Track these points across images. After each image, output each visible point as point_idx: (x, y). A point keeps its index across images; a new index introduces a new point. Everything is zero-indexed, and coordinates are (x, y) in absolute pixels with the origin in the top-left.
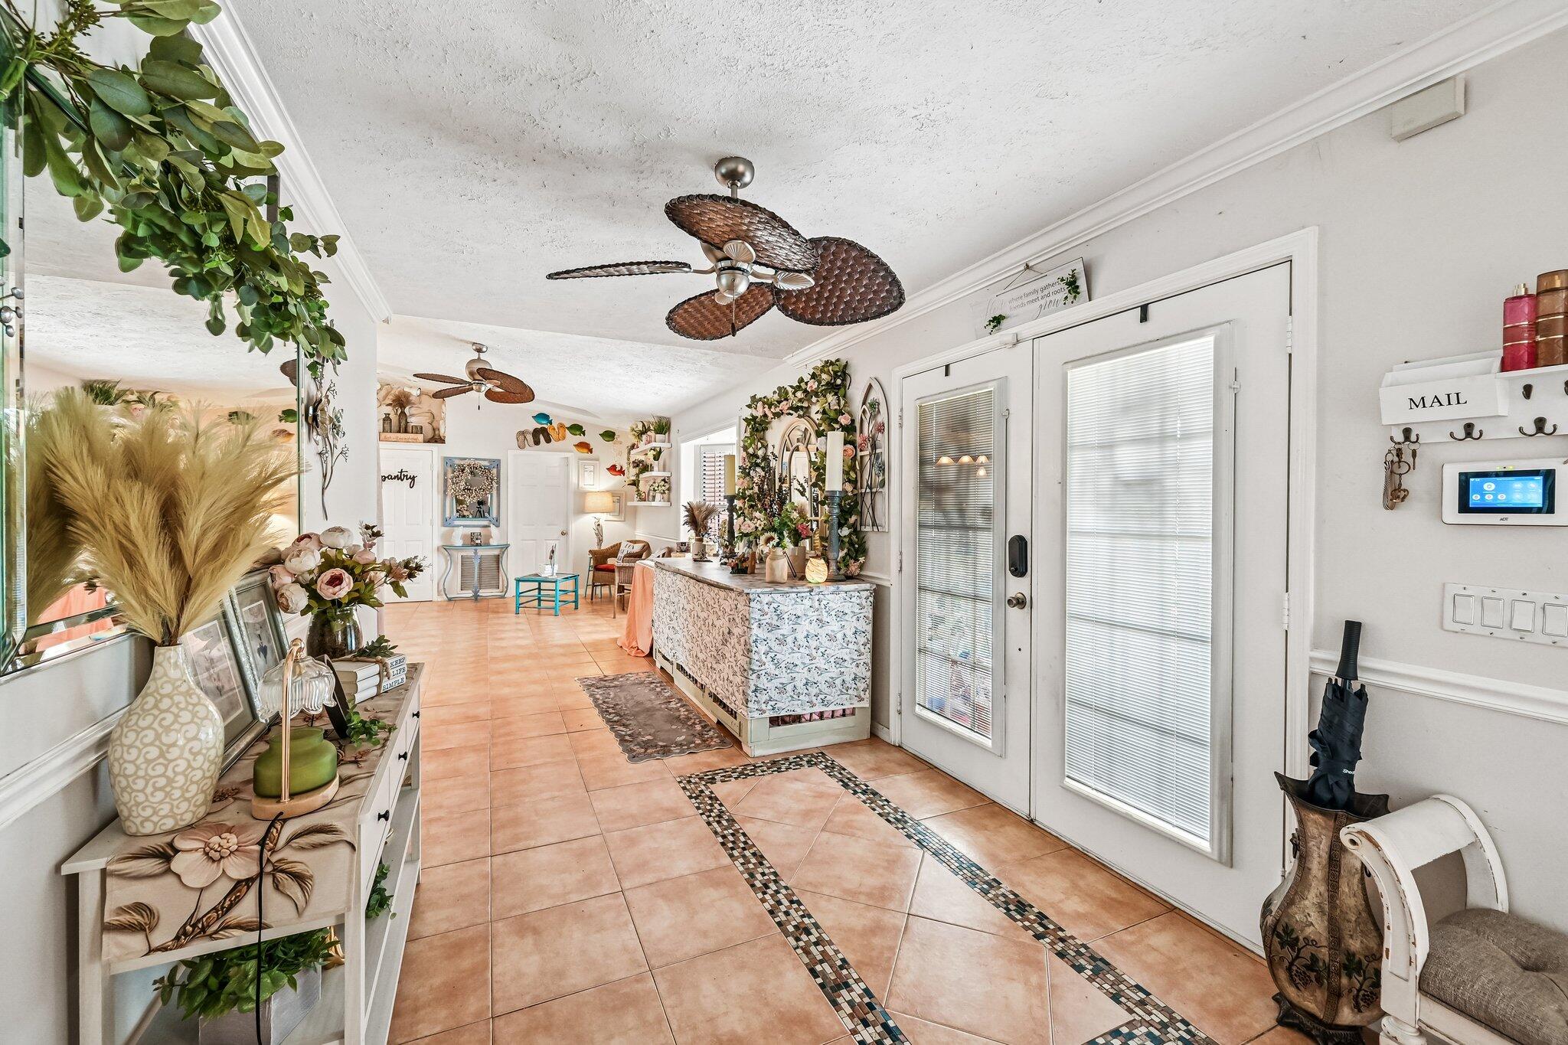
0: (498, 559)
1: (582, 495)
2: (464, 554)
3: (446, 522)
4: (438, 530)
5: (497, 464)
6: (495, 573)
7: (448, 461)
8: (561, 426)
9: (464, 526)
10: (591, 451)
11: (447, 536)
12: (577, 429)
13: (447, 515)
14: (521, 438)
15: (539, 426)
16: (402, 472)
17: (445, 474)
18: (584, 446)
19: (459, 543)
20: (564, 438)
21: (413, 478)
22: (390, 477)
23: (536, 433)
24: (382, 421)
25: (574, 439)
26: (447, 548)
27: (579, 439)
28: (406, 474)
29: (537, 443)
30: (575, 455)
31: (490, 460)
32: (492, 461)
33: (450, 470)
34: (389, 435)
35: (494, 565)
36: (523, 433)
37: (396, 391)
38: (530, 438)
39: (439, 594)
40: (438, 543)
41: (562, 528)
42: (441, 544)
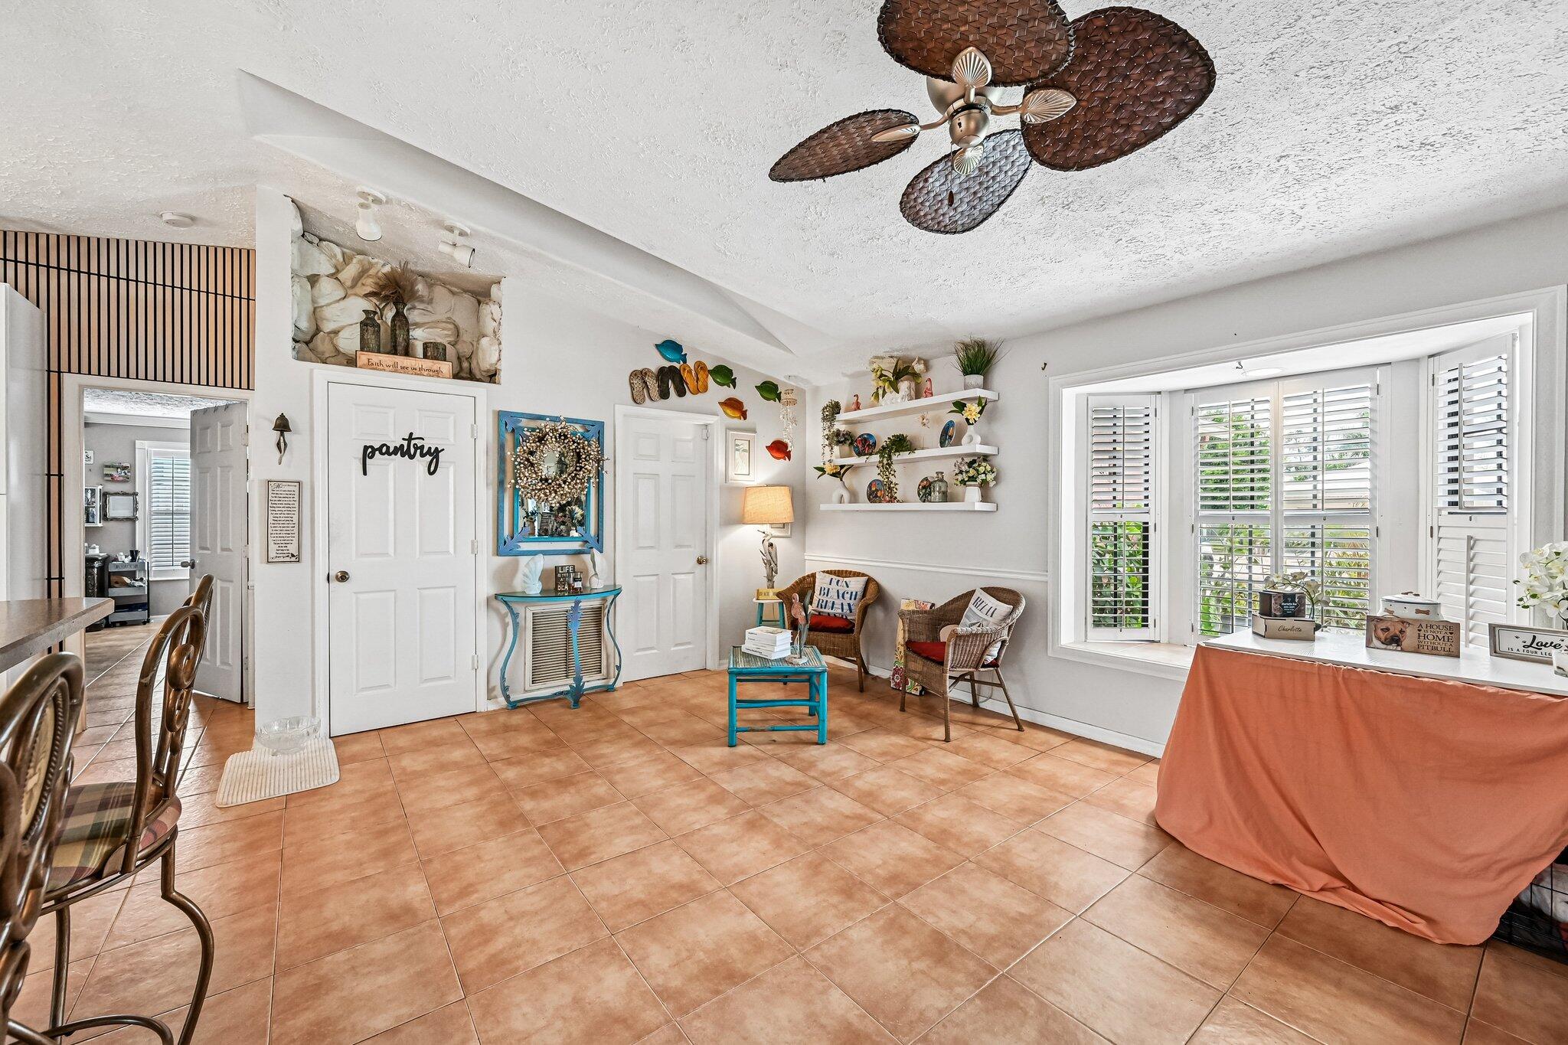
0: (598, 614)
1: (736, 492)
2: (538, 609)
3: (503, 546)
4: (488, 562)
5: (596, 430)
6: (593, 641)
7: (506, 421)
8: (700, 366)
9: (545, 553)
10: (744, 415)
11: (504, 575)
12: (724, 374)
13: (506, 532)
14: (637, 382)
15: (667, 364)
16: (410, 438)
17: (501, 448)
18: (734, 405)
19: (536, 589)
20: (706, 389)
21: (435, 454)
22: (385, 450)
23: (664, 375)
24: (358, 327)
25: (717, 392)
26: (506, 599)
27: (727, 392)
28: (419, 443)
29: (664, 395)
30: (720, 420)
31: (583, 423)
32: (586, 424)
33: (509, 439)
34: (376, 358)
35: (591, 628)
36: (640, 375)
37: (383, 267)
38: (653, 384)
39: (490, 697)
40: (487, 589)
41: (698, 553)
42: (493, 592)
